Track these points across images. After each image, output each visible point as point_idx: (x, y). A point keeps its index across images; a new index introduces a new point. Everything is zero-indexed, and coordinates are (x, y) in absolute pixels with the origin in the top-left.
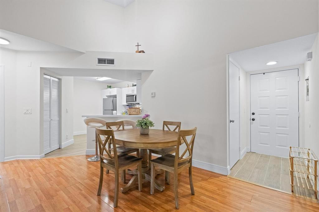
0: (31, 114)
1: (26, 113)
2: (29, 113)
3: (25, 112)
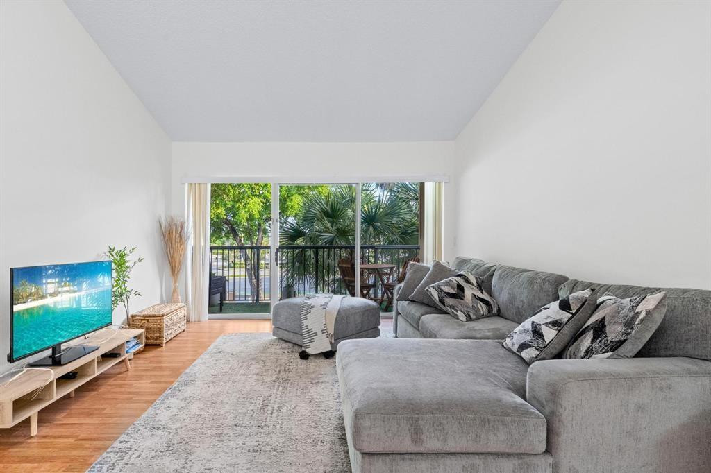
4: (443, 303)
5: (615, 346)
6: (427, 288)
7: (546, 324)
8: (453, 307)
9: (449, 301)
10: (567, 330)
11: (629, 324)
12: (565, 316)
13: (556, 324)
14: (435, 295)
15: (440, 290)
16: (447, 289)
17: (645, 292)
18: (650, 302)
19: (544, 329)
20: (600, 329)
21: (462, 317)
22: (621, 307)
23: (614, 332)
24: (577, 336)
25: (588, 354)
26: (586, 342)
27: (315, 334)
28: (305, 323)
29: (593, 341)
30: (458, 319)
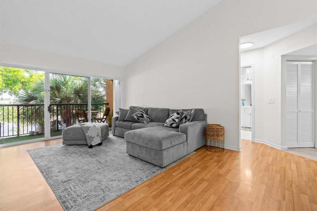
0: (274, 103)
1: (270, 103)
2: (272, 103)
3: (269, 101)
4: (139, 120)
5: (189, 120)
6: (132, 115)
7: (176, 118)
8: (142, 120)
9: (140, 119)
10: (180, 119)
11: (190, 116)
12: (179, 116)
13: (177, 118)
14: (136, 117)
15: (137, 116)
16: (139, 115)
17: (191, 110)
18: (193, 111)
19: (175, 119)
20: (186, 117)
21: (145, 122)
22: (188, 113)
23: (188, 117)
24: (182, 120)
25: (185, 122)
26: (184, 120)
27: (94, 137)
28: (87, 134)
29: (185, 120)
30: (144, 123)
